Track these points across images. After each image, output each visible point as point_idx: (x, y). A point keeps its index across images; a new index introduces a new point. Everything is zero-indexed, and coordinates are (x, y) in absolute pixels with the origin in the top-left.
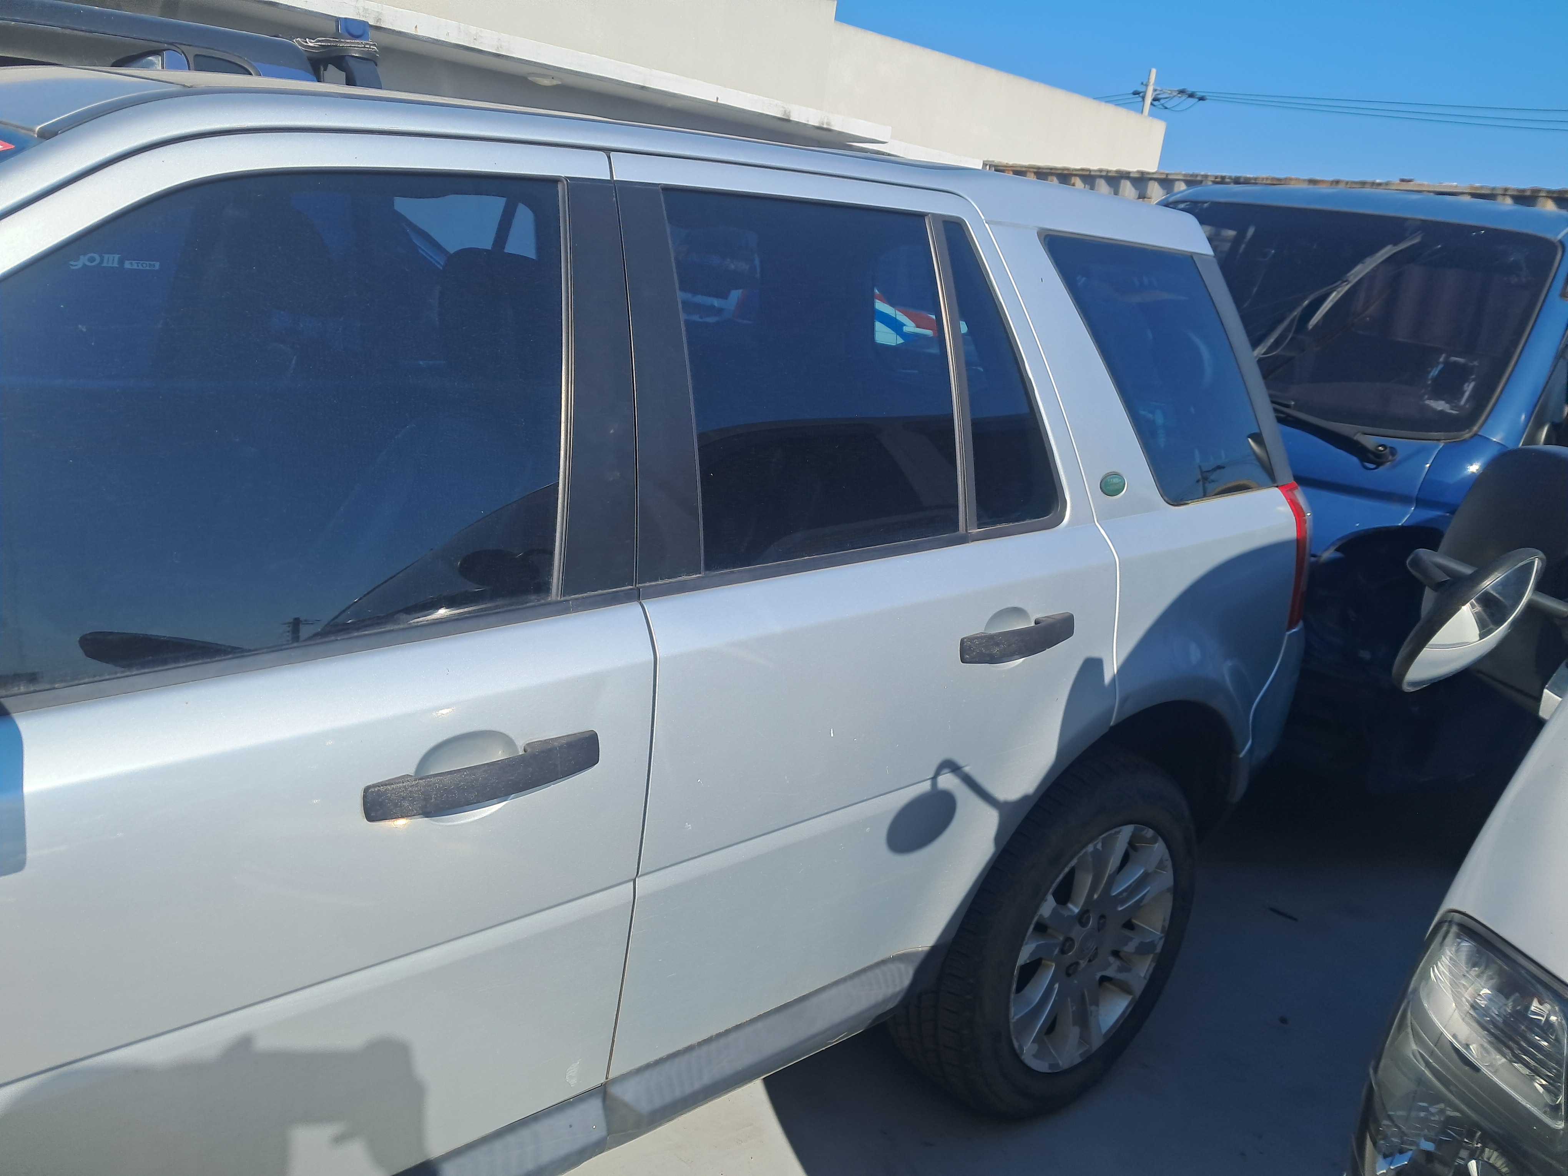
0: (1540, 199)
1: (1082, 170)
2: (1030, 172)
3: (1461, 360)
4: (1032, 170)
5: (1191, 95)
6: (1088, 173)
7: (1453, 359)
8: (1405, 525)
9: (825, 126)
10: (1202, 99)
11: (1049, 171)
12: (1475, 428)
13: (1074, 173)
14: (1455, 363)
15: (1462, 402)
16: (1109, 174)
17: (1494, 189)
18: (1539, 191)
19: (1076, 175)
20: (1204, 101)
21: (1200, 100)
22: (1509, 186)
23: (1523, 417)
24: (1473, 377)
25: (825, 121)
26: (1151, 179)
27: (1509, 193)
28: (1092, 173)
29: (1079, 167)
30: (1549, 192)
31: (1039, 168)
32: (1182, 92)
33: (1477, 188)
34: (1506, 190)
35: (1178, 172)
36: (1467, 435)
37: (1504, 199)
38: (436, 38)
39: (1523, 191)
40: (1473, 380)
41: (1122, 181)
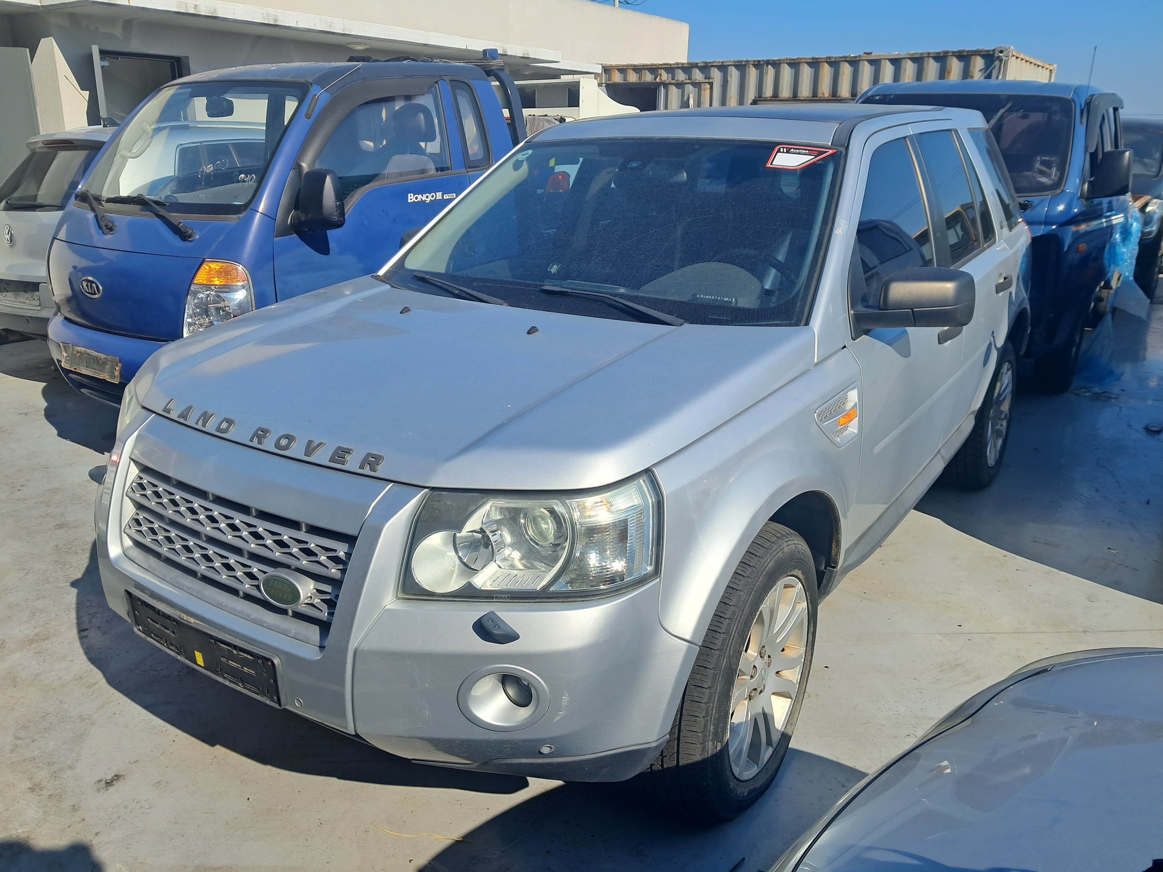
0: (948, 57)
1: (665, 64)
2: (629, 69)
3: (1047, 158)
4: (630, 67)
6: (669, 66)
7: (1043, 158)
8: (1043, 234)
9: (526, 56)
11: (642, 67)
12: (1062, 188)
13: (660, 67)
14: (1045, 160)
15: (1053, 177)
16: (684, 66)
17: (922, 54)
18: (948, 52)
19: (661, 68)
22: (930, 51)
23: (1078, 181)
24: (1054, 165)
25: (526, 53)
26: (712, 66)
27: (931, 55)
28: (672, 66)
29: (662, 63)
30: (953, 52)
31: (635, 66)
33: (913, 54)
34: (929, 54)
35: (729, 60)
36: (1058, 191)
37: (928, 59)
38: (309, 28)
39: (939, 53)
40: (1055, 166)
41: (693, 69)
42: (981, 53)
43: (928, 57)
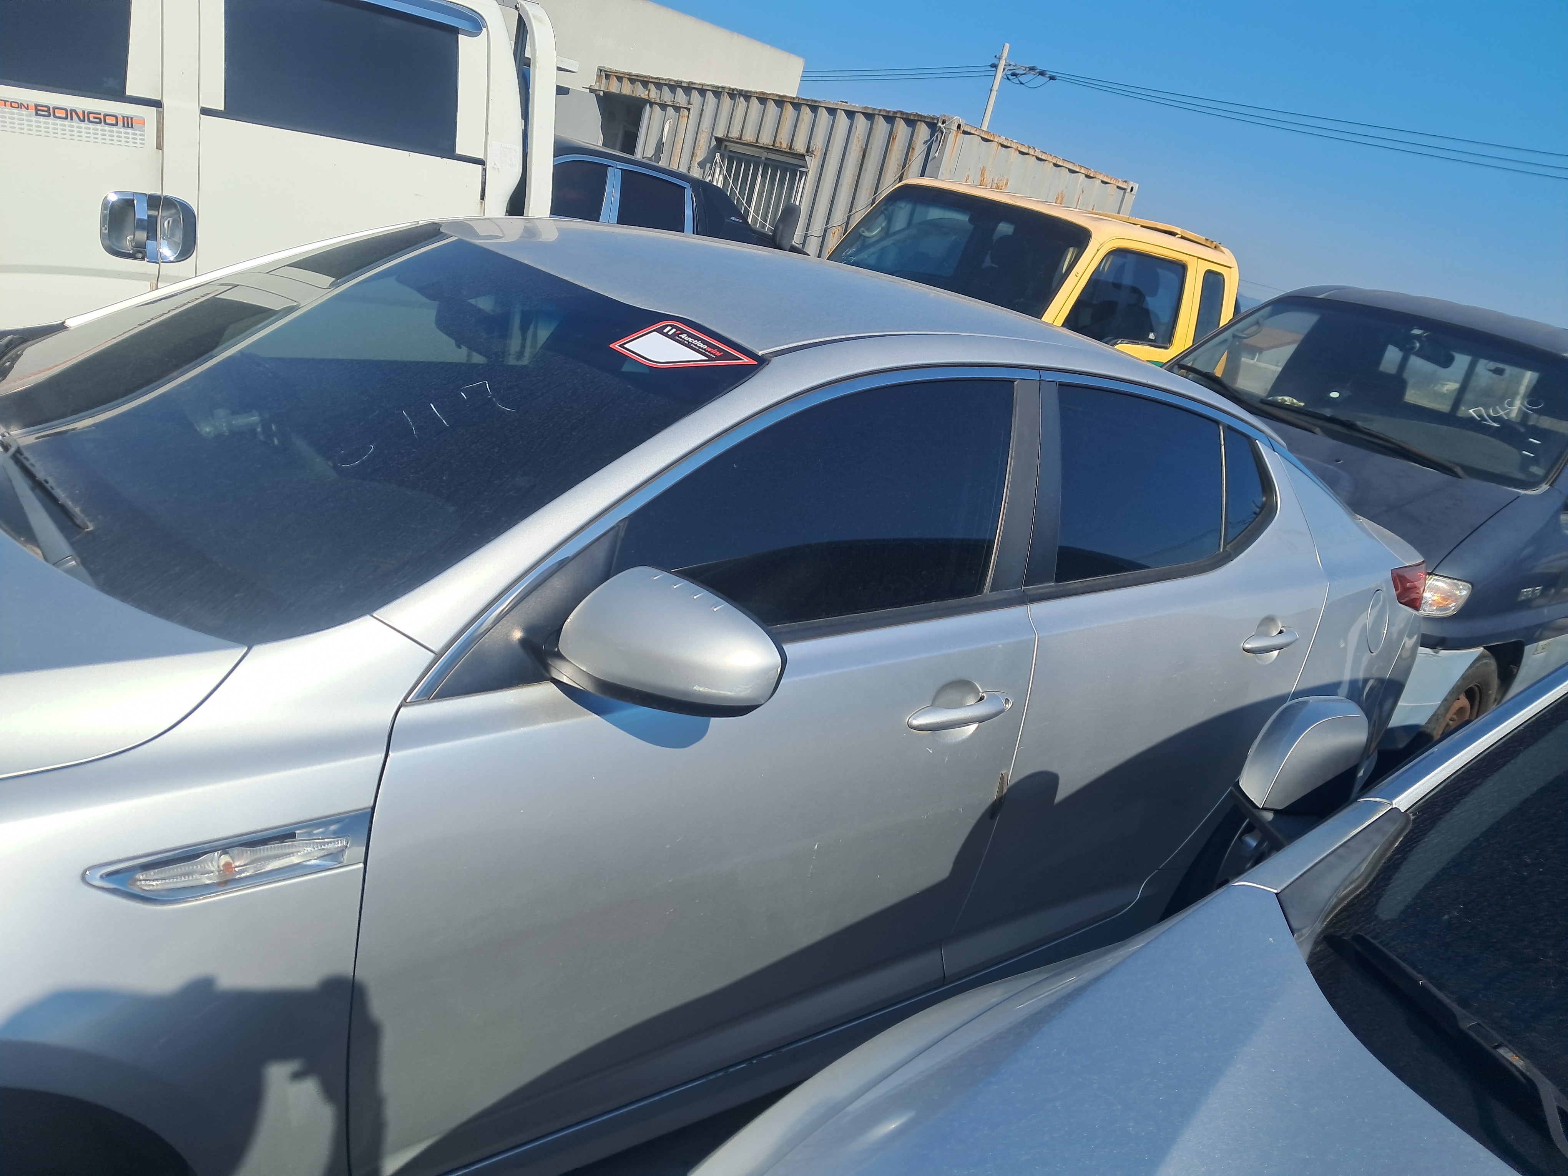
0: (898, 119)
2: (627, 78)
5: (1042, 73)
6: (658, 81)
10: (1052, 78)
11: (636, 78)
13: (651, 80)
17: (875, 109)
18: (898, 112)
20: (1054, 81)
21: (1050, 79)
22: (882, 108)
28: (661, 81)
30: (903, 113)
32: (1032, 69)
33: (867, 108)
34: (881, 111)
37: (880, 118)
39: (890, 112)
42: (926, 120)
43: (879, 115)
